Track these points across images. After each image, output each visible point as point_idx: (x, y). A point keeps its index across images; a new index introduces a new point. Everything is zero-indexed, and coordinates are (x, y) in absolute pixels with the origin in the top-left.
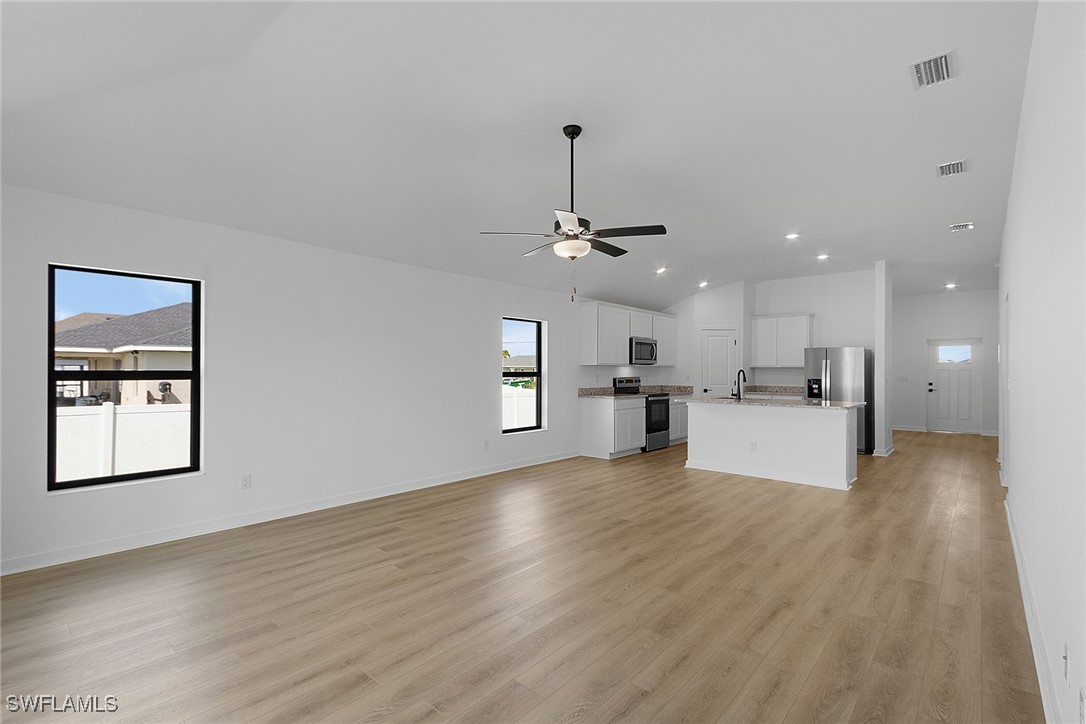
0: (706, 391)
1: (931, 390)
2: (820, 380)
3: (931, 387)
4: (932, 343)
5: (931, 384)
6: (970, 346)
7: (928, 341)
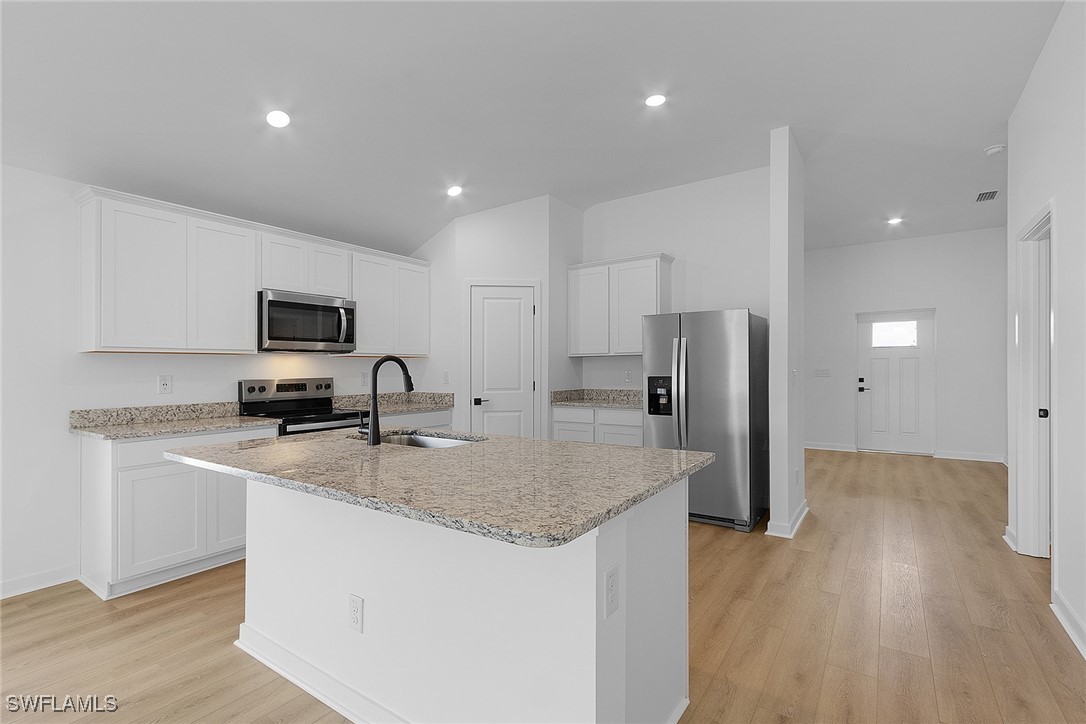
0: (478, 402)
1: (861, 389)
2: (670, 378)
3: (861, 385)
4: (865, 319)
5: (861, 380)
6: (915, 323)
7: (857, 315)
